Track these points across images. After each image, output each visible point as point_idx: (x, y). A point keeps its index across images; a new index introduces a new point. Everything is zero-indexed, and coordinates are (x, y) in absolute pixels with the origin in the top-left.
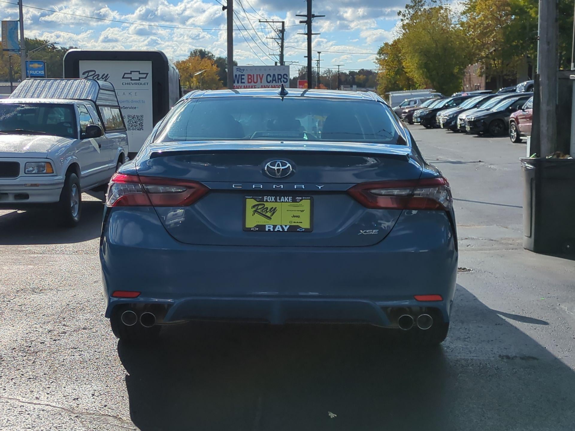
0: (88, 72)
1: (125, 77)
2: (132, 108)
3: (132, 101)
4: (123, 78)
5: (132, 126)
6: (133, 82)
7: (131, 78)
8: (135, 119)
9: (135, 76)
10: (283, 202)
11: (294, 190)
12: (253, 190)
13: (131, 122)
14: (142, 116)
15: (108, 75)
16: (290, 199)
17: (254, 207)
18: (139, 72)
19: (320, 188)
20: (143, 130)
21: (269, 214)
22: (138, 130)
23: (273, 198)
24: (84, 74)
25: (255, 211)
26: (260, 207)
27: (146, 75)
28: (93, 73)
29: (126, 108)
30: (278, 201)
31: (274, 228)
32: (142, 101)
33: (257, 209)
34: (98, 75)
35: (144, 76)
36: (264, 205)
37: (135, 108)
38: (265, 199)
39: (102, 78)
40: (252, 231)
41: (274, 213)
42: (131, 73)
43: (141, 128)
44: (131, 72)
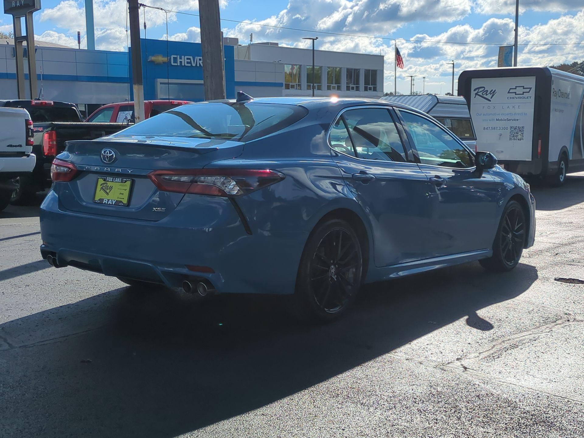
0: (479, 88)
1: (510, 92)
2: (515, 120)
3: (515, 114)
4: (509, 92)
5: (514, 136)
6: (517, 96)
7: (515, 93)
8: (516, 130)
9: (520, 91)
10: (116, 182)
11: (115, 172)
12: (104, 172)
13: (513, 133)
14: (523, 127)
15: (495, 90)
16: (120, 180)
17: (101, 185)
18: (523, 87)
19: (130, 172)
20: (523, 140)
21: (108, 191)
22: (519, 140)
23: (112, 178)
24: (475, 90)
25: (102, 188)
26: (105, 185)
27: (529, 89)
28: (483, 89)
29: (509, 120)
30: (114, 181)
31: (108, 202)
32: (524, 113)
33: (103, 187)
34: (487, 91)
35: (528, 90)
36: (107, 183)
37: (517, 120)
38: (108, 179)
39: (490, 93)
40: (97, 203)
41: (111, 190)
42: (516, 89)
43: (521, 138)
44: (516, 87)
